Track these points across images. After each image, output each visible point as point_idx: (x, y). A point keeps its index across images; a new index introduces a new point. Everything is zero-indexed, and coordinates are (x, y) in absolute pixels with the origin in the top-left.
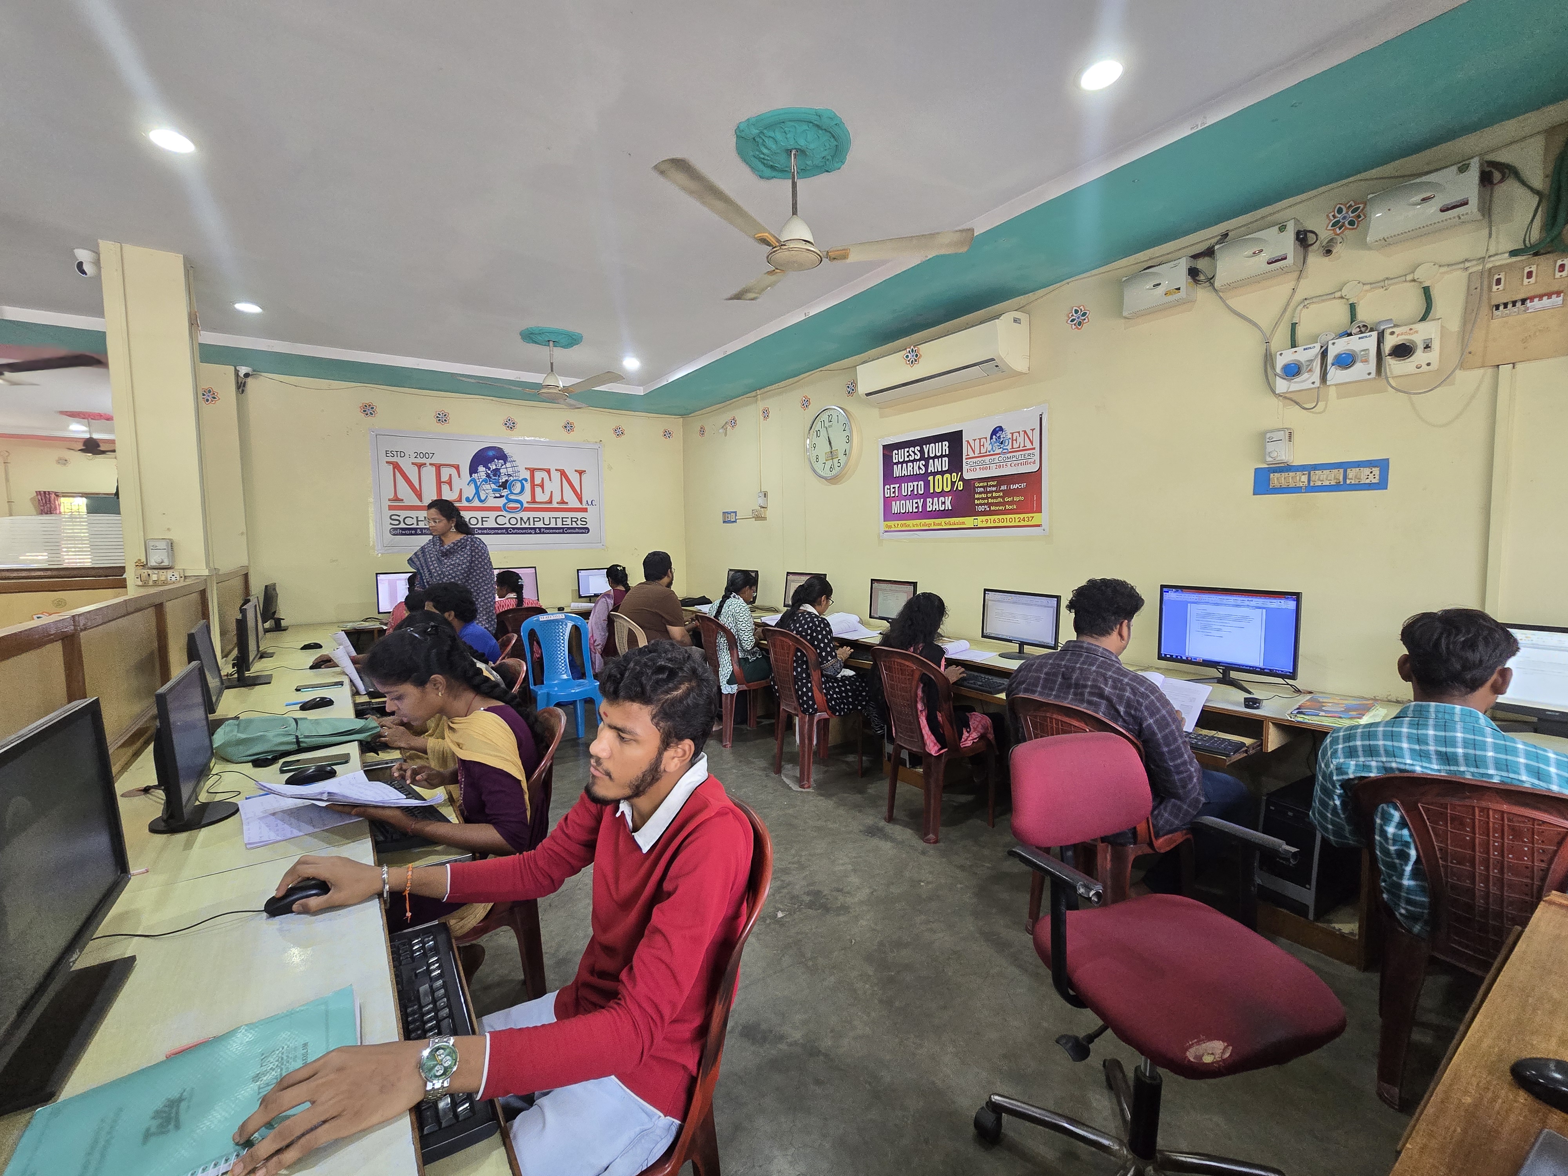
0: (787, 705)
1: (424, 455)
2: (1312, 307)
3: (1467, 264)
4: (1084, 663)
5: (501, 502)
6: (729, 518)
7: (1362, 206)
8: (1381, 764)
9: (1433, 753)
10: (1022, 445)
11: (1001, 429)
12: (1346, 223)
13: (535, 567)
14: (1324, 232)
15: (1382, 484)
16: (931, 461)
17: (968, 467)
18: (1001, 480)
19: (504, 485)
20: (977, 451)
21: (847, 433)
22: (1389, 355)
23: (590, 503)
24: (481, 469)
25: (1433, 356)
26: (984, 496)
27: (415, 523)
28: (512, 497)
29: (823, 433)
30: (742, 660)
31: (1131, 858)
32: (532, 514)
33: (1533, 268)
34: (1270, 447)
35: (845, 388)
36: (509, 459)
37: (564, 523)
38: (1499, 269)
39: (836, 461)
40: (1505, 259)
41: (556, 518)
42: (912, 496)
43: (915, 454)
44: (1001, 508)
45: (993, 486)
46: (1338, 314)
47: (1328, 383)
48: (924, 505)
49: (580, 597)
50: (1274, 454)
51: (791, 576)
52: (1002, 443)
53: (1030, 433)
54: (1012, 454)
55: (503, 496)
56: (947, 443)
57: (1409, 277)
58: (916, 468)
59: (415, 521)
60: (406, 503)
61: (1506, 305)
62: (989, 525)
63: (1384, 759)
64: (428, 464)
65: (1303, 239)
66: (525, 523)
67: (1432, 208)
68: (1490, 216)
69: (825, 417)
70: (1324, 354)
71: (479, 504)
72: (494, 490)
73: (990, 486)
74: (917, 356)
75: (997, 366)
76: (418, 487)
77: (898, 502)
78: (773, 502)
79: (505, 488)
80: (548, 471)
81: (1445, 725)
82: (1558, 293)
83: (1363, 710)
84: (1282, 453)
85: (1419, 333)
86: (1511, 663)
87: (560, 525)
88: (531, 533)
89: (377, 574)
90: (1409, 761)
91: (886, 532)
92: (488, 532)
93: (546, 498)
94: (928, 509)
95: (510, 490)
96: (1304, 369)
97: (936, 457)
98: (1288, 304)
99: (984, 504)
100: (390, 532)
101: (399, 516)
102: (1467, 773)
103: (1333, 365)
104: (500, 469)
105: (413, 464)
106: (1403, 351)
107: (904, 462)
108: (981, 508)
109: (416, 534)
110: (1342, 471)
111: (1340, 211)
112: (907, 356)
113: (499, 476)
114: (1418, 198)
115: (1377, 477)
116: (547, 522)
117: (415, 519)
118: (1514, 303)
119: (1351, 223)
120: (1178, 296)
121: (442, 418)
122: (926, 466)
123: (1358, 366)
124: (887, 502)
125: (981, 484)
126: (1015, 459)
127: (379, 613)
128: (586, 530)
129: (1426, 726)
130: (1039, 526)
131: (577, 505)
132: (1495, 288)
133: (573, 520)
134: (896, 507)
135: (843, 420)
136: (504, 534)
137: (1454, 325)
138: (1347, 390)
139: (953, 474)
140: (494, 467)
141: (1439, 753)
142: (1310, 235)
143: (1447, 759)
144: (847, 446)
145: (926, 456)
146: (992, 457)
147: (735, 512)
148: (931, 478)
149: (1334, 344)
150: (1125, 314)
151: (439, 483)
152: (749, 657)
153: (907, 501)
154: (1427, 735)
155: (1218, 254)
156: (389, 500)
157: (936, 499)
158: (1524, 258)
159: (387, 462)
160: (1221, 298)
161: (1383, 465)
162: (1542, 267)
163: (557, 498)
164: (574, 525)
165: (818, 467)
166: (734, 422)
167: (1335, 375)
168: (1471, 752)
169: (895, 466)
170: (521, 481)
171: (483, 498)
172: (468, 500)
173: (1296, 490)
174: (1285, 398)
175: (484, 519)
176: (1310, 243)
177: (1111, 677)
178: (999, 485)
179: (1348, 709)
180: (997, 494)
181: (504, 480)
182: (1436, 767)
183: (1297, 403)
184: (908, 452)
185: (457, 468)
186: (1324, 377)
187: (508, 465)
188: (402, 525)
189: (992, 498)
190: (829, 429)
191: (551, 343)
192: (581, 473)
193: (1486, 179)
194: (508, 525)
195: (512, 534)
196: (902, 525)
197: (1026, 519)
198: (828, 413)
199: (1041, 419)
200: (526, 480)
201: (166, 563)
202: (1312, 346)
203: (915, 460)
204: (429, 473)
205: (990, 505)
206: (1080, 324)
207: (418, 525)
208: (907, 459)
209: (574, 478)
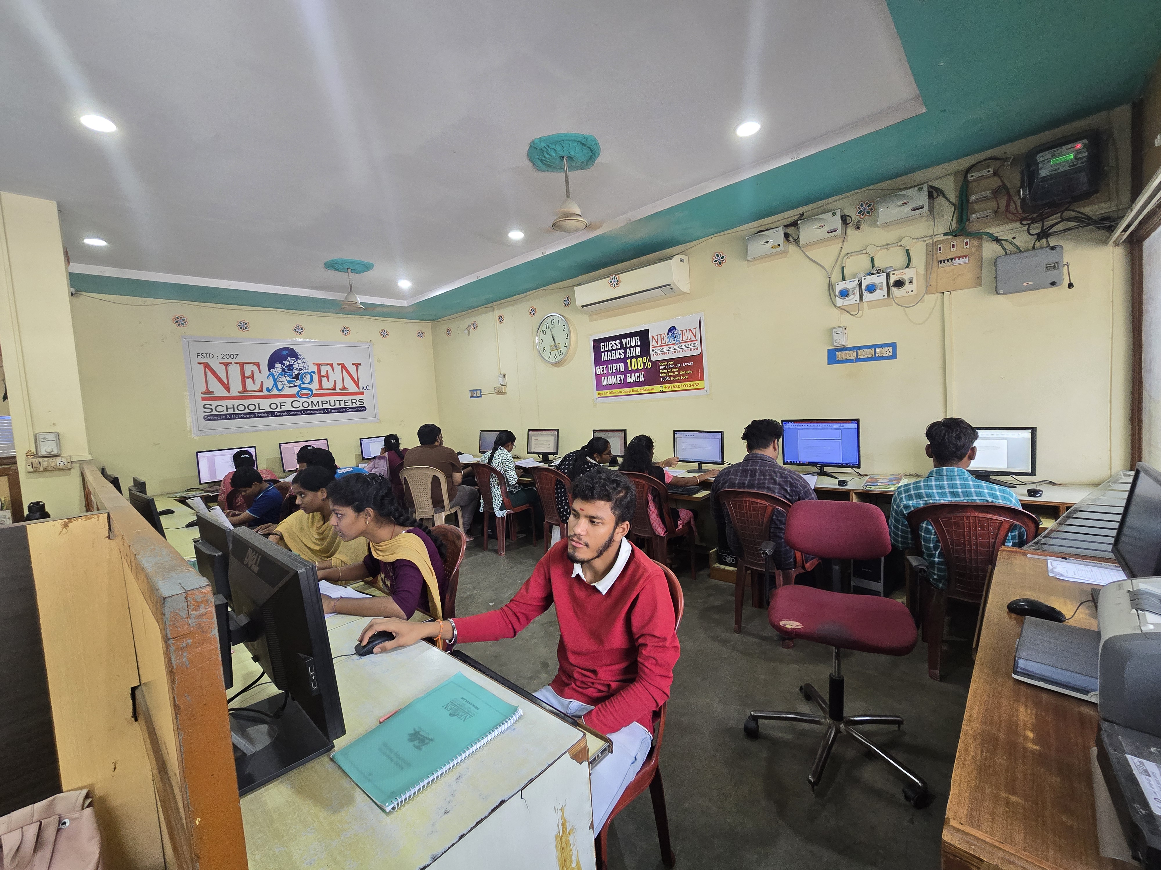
0: (550, 519)
1: (230, 356)
2: (851, 258)
3: (925, 239)
4: (760, 466)
5: (295, 391)
6: (475, 394)
7: (873, 203)
8: (924, 502)
9: (948, 493)
10: (689, 338)
11: (674, 328)
12: (866, 212)
13: (327, 439)
14: (854, 215)
15: (894, 357)
16: (628, 350)
17: (654, 353)
18: (676, 360)
19: (297, 377)
20: (659, 343)
21: (566, 332)
22: (893, 286)
23: (365, 388)
24: (278, 365)
25: (914, 287)
26: (665, 371)
27: (225, 410)
28: (304, 386)
29: (548, 332)
30: (509, 493)
31: (794, 576)
32: (320, 399)
33: (955, 243)
34: (836, 337)
35: (563, 302)
36: (300, 357)
37: (346, 404)
38: (940, 242)
39: (559, 350)
40: (941, 237)
41: (340, 401)
42: (616, 373)
43: (617, 345)
44: (677, 378)
45: (672, 364)
46: (864, 263)
47: (864, 301)
48: (625, 378)
49: (363, 459)
50: (838, 341)
51: (531, 432)
52: (675, 337)
53: (693, 330)
54: (682, 344)
55: (297, 386)
56: (638, 338)
57: (899, 244)
58: (618, 354)
59: (225, 408)
60: (217, 395)
61: (944, 261)
62: (670, 389)
63: (926, 499)
64: (233, 363)
65: (845, 219)
66: (315, 406)
67: (907, 209)
68: (933, 214)
69: (548, 321)
70: (860, 285)
71: (278, 393)
72: (289, 381)
73: (670, 365)
74: (618, 281)
75: (672, 289)
76: (226, 383)
77: (606, 378)
78: (509, 381)
79: (297, 379)
80: (332, 365)
81: (951, 478)
82: (966, 256)
83: (899, 480)
84: (842, 341)
85: (907, 274)
86: (976, 444)
87: (343, 406)
88: (320, 413)
89: (197, 453)
90: (937, 498)
91: (599, 398)
92: (286, 414)
93: (331, 386)
94: (628, 381)
95: (302, 381)
96: (850, 293)
97: (631, 347)
98: (839, 256)
99: (666, 376)
100: (204, 418)
101: (211, 405)
102: (963, 500)
103: (865, 291)
104: (293, 365)
105: (220, 363)
106: (899, 284)
107: (609, 350)
108: (665, 379)
109: (226, 419)
110: (873, 349)
111: (862, 205)
112: (611, 282)
113: (292, 370)
114: (901, 203)
115: (891, 352)
116: (333, 404)
117: (225, 407)
118: (948, 260)
119: (868, 213)
120: (778, 249)
121: (243, 326)
122: (625, 353)
123: (878, 291)
124: (598, 377)
125: (664, 364)
126: (684, 347)
127: (201, 484)
128: (363, 409)
129: (943, 480)
130: (703, 389)
131: (357, 390)
132: (939, 252)
133: (353, 401)
134: (604, 381)
135: (562, 323)
136: (299, 415)
137: (922, 271)
138: (873, 304)
139: (644, 358)
140: (288, 363)
141: (950, 492)
142: (848, 218)
143: (954, 494)
144: (567, 341)
145: (625, 346)
146: (670, 346)
147: (480, 390)
148: (629, 361)
149: (865, 279)
150: (749, 259)
151: (244, 377)
152: (514, 490)
153: (613, 377)
154: (944, 484)
155: (800, 226)
156: (202, 393)
157: (633, 374)
158: (949, 237)
159: (199, 363)
160: (802, 251)
161: (893, 345)
162: (958, 241)
163: (339, 385)
164: (354, 405)
165: (546, 355)
166: (475, 325)
167: (867, 296)
168: (965, 490)
169: (603, 354)
170: (310, 373)
171: (280, 388)
172: (268, 390)
173: (851, 361)
174: (842, 309)
175: (282, 404)
176: (848, 222)
177: (778, 472)
178: (675, 364)
179: (891, 480)
180: (675, 370)
181: (296, 373)
182: (950, 499)
183: (848, 312)
184: (611, 344)
185: (258, 365)
186: (861, 298)
187: (299, 361)
188: (214, 413)
189: (671, 372)
190: (552, 329)
191: (349, 270)
192: (357, 365)
193: (930, 195)
194: (301, 408)
195: (306, 414)
196: (610, 393)
197: (695, 385)
198: (551, 318)
199: (700, 321)
200: (314, 372)
201: (55, 452)
202: (854, 280)
203: (617, 349)
204: (235, 371)
205: (670, 377)
206: (720, 263)
207: (227, 411)
208: (611, 349)
209: (352, 370)
